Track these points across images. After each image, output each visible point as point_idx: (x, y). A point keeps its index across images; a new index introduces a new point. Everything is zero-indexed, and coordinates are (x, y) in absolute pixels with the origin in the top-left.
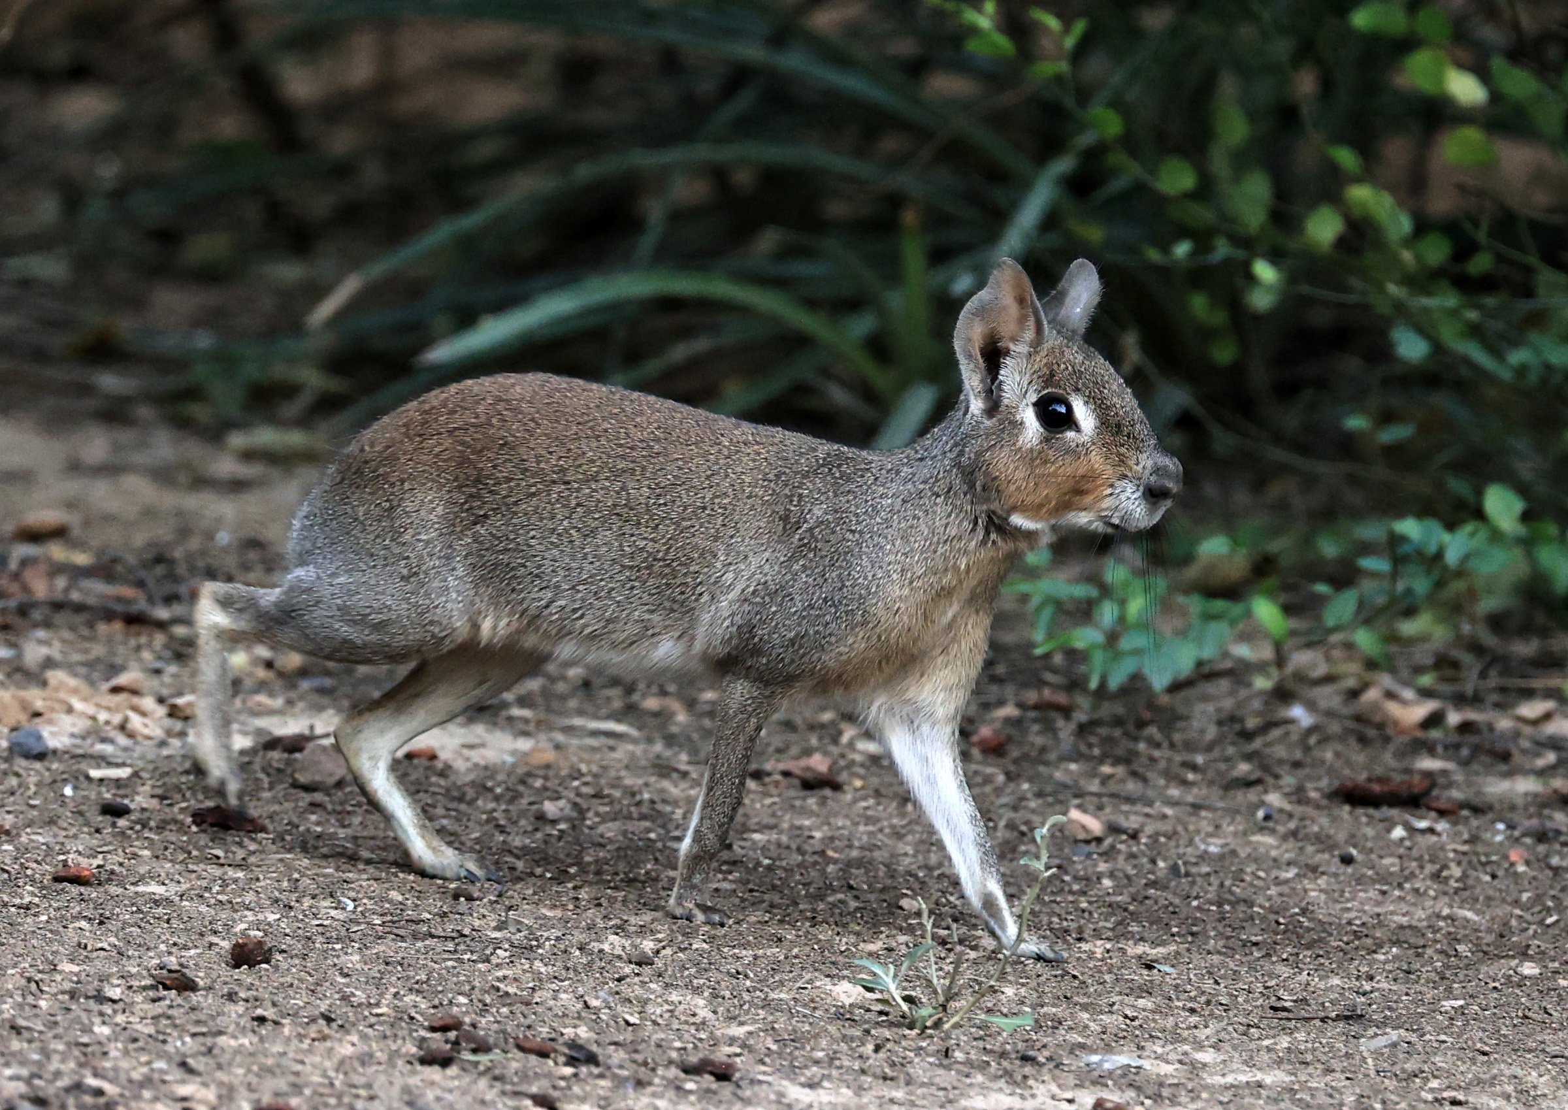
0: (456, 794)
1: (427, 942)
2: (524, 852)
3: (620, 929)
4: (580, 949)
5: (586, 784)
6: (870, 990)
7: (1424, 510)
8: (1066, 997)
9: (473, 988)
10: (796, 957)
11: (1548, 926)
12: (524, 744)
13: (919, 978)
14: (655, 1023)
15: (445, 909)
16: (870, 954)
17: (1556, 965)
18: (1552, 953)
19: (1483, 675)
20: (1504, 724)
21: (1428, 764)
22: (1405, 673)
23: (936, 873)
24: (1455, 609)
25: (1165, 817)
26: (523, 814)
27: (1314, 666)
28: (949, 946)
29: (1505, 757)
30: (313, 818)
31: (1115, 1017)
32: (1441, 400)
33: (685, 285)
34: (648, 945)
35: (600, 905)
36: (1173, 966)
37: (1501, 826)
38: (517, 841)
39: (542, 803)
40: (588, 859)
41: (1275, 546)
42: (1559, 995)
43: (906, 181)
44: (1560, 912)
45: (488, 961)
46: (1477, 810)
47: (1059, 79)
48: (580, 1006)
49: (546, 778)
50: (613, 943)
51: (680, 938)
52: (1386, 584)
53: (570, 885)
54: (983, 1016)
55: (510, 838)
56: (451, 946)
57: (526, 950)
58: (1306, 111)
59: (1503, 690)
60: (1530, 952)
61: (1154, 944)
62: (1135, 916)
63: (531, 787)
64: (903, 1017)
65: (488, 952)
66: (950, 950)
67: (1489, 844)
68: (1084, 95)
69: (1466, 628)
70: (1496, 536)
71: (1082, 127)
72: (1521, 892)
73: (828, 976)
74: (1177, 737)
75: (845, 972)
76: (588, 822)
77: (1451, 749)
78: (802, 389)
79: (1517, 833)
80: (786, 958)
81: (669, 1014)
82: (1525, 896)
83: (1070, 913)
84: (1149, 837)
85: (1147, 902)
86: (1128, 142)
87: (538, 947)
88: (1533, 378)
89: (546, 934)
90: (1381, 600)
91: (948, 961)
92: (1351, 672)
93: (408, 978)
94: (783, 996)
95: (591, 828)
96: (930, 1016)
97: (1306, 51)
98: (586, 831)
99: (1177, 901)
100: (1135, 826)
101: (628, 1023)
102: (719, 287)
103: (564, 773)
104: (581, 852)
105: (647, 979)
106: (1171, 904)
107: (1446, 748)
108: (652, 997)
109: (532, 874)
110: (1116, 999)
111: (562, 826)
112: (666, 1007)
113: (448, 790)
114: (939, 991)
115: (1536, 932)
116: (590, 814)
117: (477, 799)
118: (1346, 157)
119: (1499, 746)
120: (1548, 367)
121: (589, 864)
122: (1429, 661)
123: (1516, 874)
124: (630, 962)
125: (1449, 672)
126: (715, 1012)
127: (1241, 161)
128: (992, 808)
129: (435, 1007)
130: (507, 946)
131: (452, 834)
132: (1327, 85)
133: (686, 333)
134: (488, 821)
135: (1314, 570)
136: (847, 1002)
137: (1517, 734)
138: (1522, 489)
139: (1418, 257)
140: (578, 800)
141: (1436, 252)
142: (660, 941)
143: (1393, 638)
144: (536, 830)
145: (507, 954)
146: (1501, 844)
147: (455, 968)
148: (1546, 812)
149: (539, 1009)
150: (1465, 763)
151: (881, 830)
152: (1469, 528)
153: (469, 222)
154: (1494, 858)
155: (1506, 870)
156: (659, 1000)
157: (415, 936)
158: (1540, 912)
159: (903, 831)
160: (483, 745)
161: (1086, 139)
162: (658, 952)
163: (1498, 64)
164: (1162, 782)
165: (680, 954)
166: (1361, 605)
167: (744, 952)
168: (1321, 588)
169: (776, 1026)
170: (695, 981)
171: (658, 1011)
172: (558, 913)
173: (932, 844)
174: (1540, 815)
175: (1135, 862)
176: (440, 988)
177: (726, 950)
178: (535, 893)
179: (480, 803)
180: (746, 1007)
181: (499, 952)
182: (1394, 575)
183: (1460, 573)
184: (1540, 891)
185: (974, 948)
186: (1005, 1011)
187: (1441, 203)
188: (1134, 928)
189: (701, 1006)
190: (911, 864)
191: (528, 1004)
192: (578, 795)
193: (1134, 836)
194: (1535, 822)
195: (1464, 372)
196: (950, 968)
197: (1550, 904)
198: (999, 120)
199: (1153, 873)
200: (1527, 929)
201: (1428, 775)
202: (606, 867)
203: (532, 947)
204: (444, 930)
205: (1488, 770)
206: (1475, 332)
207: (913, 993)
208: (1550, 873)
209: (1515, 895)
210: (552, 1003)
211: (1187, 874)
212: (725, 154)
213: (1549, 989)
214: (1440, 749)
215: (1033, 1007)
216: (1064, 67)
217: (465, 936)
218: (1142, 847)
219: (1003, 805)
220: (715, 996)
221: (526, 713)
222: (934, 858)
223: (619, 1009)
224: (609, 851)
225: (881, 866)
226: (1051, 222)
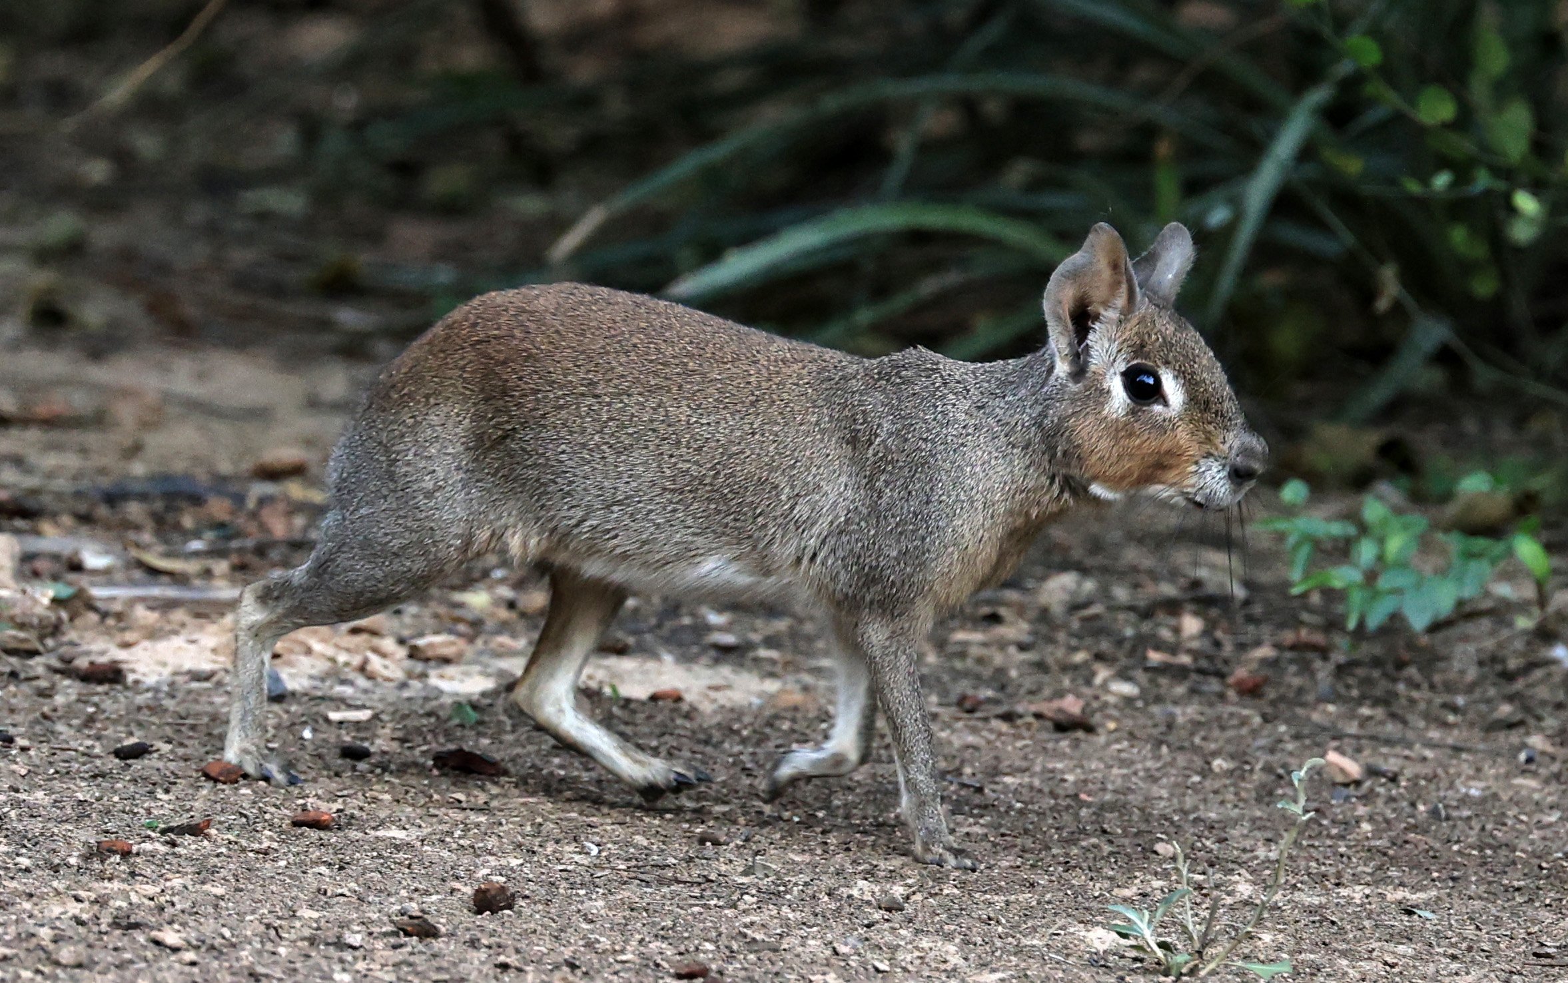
0: (702, 736)
1: (673, 888)
3: (870, 875)
4: (829, 895)
6: (1124, 936)
8: (1324, 943)
9: (720, 935)
10: (1049, 902)
12: (772, 686)
13: (1174, 923)
14: (905, 970)
15: (691, 853)
16: (1125, 900)
23: (1192, 817)
25: (1424, 759)
26: (770, 756)
28: (1204, 891)
30: (556, 761)
31: (1374, 964)
33: (934, 218)
34: (898, 891)
35: (848, 850)
36: (1433, 912)
40: (836, 802)
41: (1537, 483)
43: (1157, 111)
45: (734, 906)
47: (1316, 8)
48: (828, 952)
49: (794, 720)
50: (862, 888)
51: (931, 883)
53: (819, 830)
54: (1240, 963)
55: (756, 782)
56: (696, 891)
57: (774, 895)
61: (1415, 889)
62: (1394, 861)
63: (779, 730)
64: (1158, 963)
65: (735, 897)
66: (1205, 895)
68: (1342, 23)
71: (1338, 56)
73: (1082, 922)
74: (1437, 678)
75: (1099, 918)
80: (1039, 903)
81: (919, 961)
83: (1328, 858)
84: (1408, 780)
85: (1408, 846)
86: (1386, 72)
87: (786, 892)
89: (793, 880)
91: (1204, 906)
93: (654, 924)
94: (1035, 942)
96: (1186, 963)
99: (1437, 845)
100: (1395, 769)
101: (877, 970)
102: (967, 219)
103: (811, 715)
104: (829, 796)
105: (897, 926)
106: (1431, 848)
108: (902, 943)
109: (779, 818)
110: (1375, 945)
112: (917, 954)
113: (694, 732)
114: (1195, 937)
117: (722, 742)
121: (838, 807)
124: (880, 908)
126: (966, 959)
127: (1502, 90)
128: (1249, 751)
129: (681, 954)
130: (754, 892)
133: (935, 266)
134: (734, 764)
136: (1101, 948)
142: (910, 887)
145: (755, 899)
147: (701, 913)
149: (788, 956)
151: (1135, 773)
153: (714, 153)
156: (910, 947)
157: (661, 882)
159: (1158, 774)
160: (729, 687)
161: (1344, 68)
162: (908, 898)
164: (1422, 724)
165: (931, 900)
167: (996, 898)
169: (1029, 973)
170: (946, 927)
171: (909, 958)
172: (807, 858)
173: (1188, 788)
175: (1394, 805)
176: (686, 935)
177: (977, 895)
178: (782, 838)
179: (726, 745)
180: (998, 953)
181: (745, 897)
185: (1229, 894)
186: (1262, 957)
188: (1393, 872)
189: (952, 952)
190: (1166, 807)
191: (775, 950)
193: (1394, 779)
196: (1206, 914)
198: (1254, 49)
199: (1413, 816)
202: (855, 811)
203: (779, 892)
204: (690, 875)
207: (1168, 940)
210: (800, 949)
211: (1448, 818)
212: (976, 84)
215: (1291, 953)
217: (712, 881)
218: (1402, 790)
219: (1259, 748)
220: (966, 942)
221: (773, 654)
222: (1189, 802)
223: (869, 955)
224: (858, 795)
225: (1136, 810)
226: (1307, 152)
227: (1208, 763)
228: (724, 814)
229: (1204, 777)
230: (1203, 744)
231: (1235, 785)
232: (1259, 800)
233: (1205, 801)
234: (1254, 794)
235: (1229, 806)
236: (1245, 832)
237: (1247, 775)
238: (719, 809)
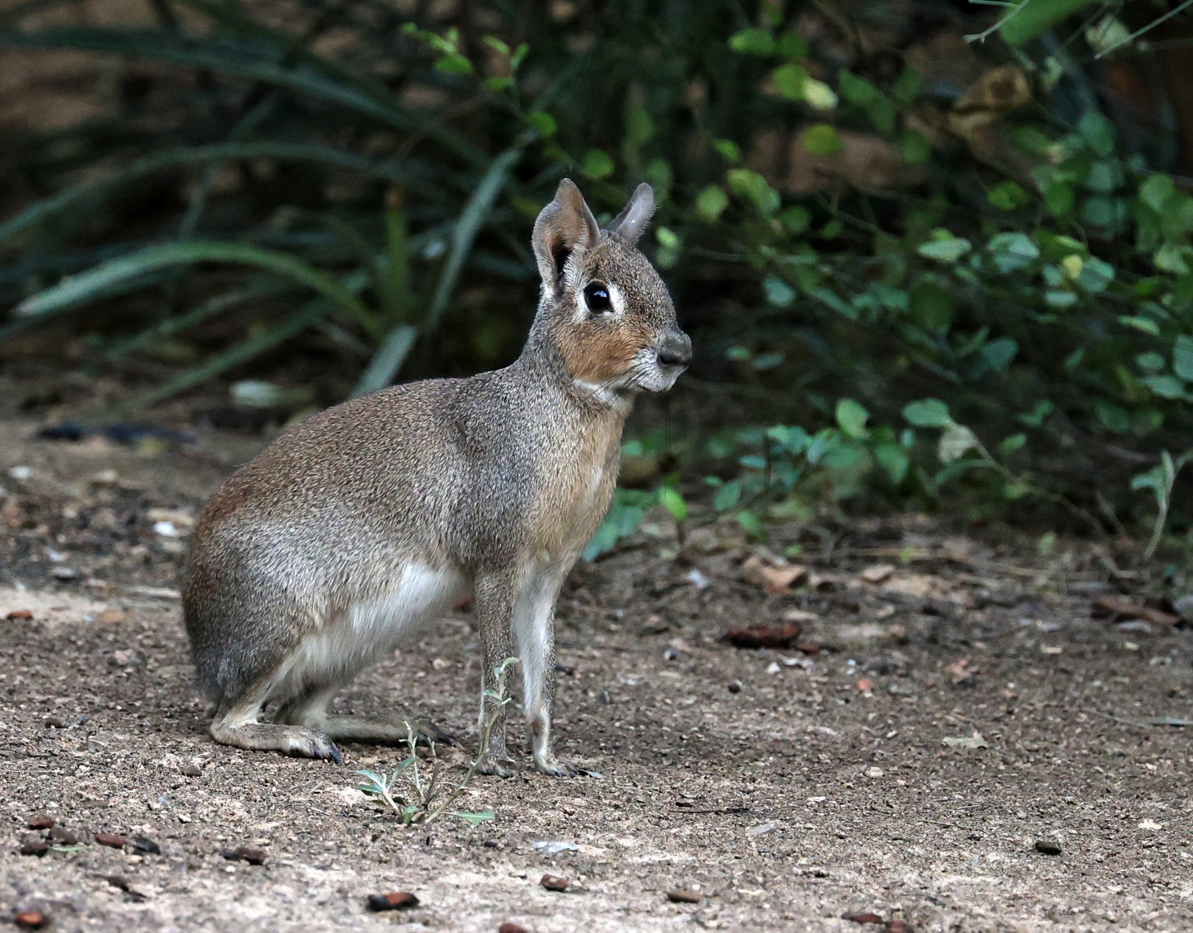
0: (47, 645)
1: (26, 760)
2: (101, 689)
3: (175, 749)
4: (145, 764)
5: (147, 637)
6: (368, 793)
7: (790, 421)
8: (519, 797)
9: (62, 796)
10: (311, 769)
11: (889, 739)
12: (100, 607)
13: (406, 784)
14: (203, 821)
15: (40, 734)
16: (368, 766)
17: (896, 768)
18: (892, 760)
19: (837, 546)
20: (854, 584)
21: (796, 615)
22: (778, 546)
23: (418, 703)
24: (815, 496)
25: (593, 658)
26: (99, 660)
27: (707, 541)
28: (428, 759)
29: (855, 609)
31: (557, 812)
32: (804, 336)
33: (220, 252)
34: (197, 761)
35: (159, 730)
36: (601, 773)
37: (852, 662)
38: (95, 682)
39: (113, 652)
40: (149, 695)
41: (676, 448)
42: (898, 792)
43: (388, 170)
44: (897, 729)
45: (73, 774)
46: (834, 650)
47: (507, 91)
48: (144, 808)
49: (117, 633)
50: (169, 760)
51: (221, 755)
52: (762, 477)
53: (136, 715)
54: (455, 813)
55: (89, 680)
56: (44, 763)
57: (103, 765)
58: (697, 113)
59: (853, 557)
60: (876, 759)
61: (586, 756)
62: (571, 735)
63: (106, 640)
64: (394, 814)
65: (73, 767)
66: (430, 762)
67: (843, 676)
68: (526, 102)
69: (824, 511)
70: (846, 439)
71: (525, 127)
72: (868, 713)
73: (335, 783)
74: (603, 596)
75: (349, 780)
76: (149, 667)
77: (813, 604)
78: (311, 331)
79: (864, 668)
80: (303, 769)
81: (213, 814)
82: (871, 716)
83: (522, 733)
84: (581, 673)
85: (581, 723)
86: (561, 139)
87: (112, 763)
88: (874, 316)
89: (118, 753)
90: (758, 489)
91: (428, 770)
92: (736, 546)
93: (12, 788)
94: (301, 799)
95: (151, 671)
96: (415, 813)
97: (696, 68)
98: (148, 673)
99: (604, 723)
100: (572, 665)
101: (181, 821)
102: (246, 253)
103: (129, 629)
104: (143, 690)
105: (196, 787)
106: (599, 725)
107: (810, 602)
108: (201, 801)
109: (107, 707)
110: (558, 798)
111: (130, 670)
112: (211, 808)
113: (41, 642)
114: (422, 794)
115: (879, 743)
116: (151, 661)
117: (61, 650)
118: (728, 149)
119: (851, 601)
120: (885, 310)
121: (151, 699)
122: (794, 535)
123: (864, 699)
124: (183, 774)
125: (810, 544)
126: (249, 812)
127: (648, 153)
128: (461, 653)
129: (32, 810)
130: (88, 763)
131: (44, 677)
132: (713, 94)
133: (220, 289)
134: (72, 667)
135: (705, 467)
136: (351, 803)
137: (863, 592)
138: (866, 403)
139: (785, 226)
140: (142, 650)
141: (798, 221)
142: (206, 758)
143: (767, 519)
144: (110, 673)
145: (88, 769)
146: (852, 676)
147: (48, 780)
148: (887, 651)
149: (113, 811)
150: (824, 615)
151: (375, 671)
152: (825, 433)
153: (52, 205)
154: (847, 687)
155: (857, 696)
156: (206, 803)
157: (17, 756)
158: (883, 728)
159: (392, 671)
160: (67, 608)
161: (528, 137)
162: (204, 766)
163: (844, 76)
164: (591, 631)
165: (222, 768)
166: (743, 494)
167: (271, 766)
168: (713, 481)
169: (296, 822)
170: (233, 788)
171: (205, 812)
172: (127, 737)
173: (415, 681)
174: (881, 653)
175: (570, 692)
176: (36, 796)
177: (257, 764)
178: (109, 722)
179: (66, 652)
180: (273, 808)
181: (81, 767)
182: (768, 470)
183: (819, 468)
184: (882, 713)
185: (447, 761)
186: (472, 808)
187: (800, 184)
188: (571, 743)
189: (238, 807)
190: (399, 696)
191: (104, 807)
192: (142, 645)
193: (570, 673)
194: (877, 659)
195: (820, 313)
196: (430, 776)
197: (890, 722)
198: (460, 123)
199: (585, 701)
200: (872, 742)
201: (796, 623)
202: (163, 702)
203: (107, 763)
204: (39, 751)
205: (841, 619)
206: (829, 282)
207: (401, 796)
208: (889, 698)
209: (863, 714)
210: (123, 806)
211: (611, 702)
212: (251, 150)
213: (891, 788)
214: (805, 604)
215: (495, 805)
216: (510, 81)
217: (56, 755)
218: (577, 682)
219: (471, 650)
220: (248, 799)
221: (101, 583)
222: (416, 692)
223: (175, 810)
224: (166, 689)
225: (375, 698)
226: (501, 200)
227: (431, 662)
228: (64, 705)
229: (427, 673)
230: (427, 648)
231: (451, 678)
232: (469, 689)
233: (428, 691)
234: (465, 685)
235: (447, 694)
236: (459, 714)
237: (460, 671)
238: (60, 701)
